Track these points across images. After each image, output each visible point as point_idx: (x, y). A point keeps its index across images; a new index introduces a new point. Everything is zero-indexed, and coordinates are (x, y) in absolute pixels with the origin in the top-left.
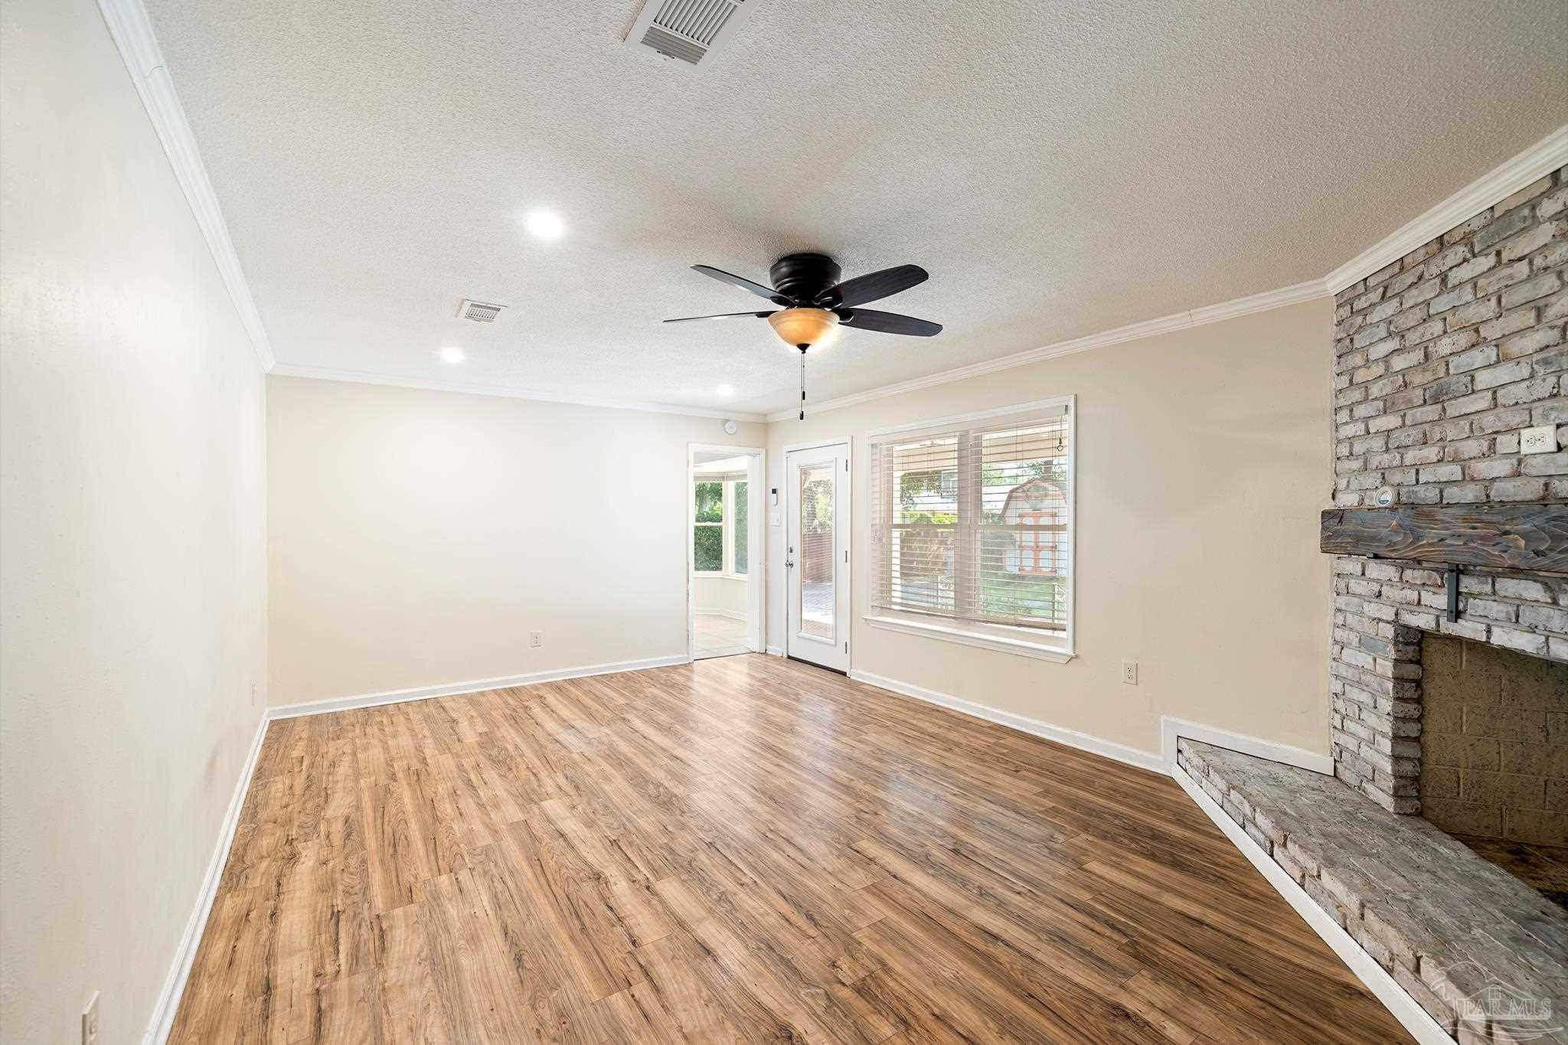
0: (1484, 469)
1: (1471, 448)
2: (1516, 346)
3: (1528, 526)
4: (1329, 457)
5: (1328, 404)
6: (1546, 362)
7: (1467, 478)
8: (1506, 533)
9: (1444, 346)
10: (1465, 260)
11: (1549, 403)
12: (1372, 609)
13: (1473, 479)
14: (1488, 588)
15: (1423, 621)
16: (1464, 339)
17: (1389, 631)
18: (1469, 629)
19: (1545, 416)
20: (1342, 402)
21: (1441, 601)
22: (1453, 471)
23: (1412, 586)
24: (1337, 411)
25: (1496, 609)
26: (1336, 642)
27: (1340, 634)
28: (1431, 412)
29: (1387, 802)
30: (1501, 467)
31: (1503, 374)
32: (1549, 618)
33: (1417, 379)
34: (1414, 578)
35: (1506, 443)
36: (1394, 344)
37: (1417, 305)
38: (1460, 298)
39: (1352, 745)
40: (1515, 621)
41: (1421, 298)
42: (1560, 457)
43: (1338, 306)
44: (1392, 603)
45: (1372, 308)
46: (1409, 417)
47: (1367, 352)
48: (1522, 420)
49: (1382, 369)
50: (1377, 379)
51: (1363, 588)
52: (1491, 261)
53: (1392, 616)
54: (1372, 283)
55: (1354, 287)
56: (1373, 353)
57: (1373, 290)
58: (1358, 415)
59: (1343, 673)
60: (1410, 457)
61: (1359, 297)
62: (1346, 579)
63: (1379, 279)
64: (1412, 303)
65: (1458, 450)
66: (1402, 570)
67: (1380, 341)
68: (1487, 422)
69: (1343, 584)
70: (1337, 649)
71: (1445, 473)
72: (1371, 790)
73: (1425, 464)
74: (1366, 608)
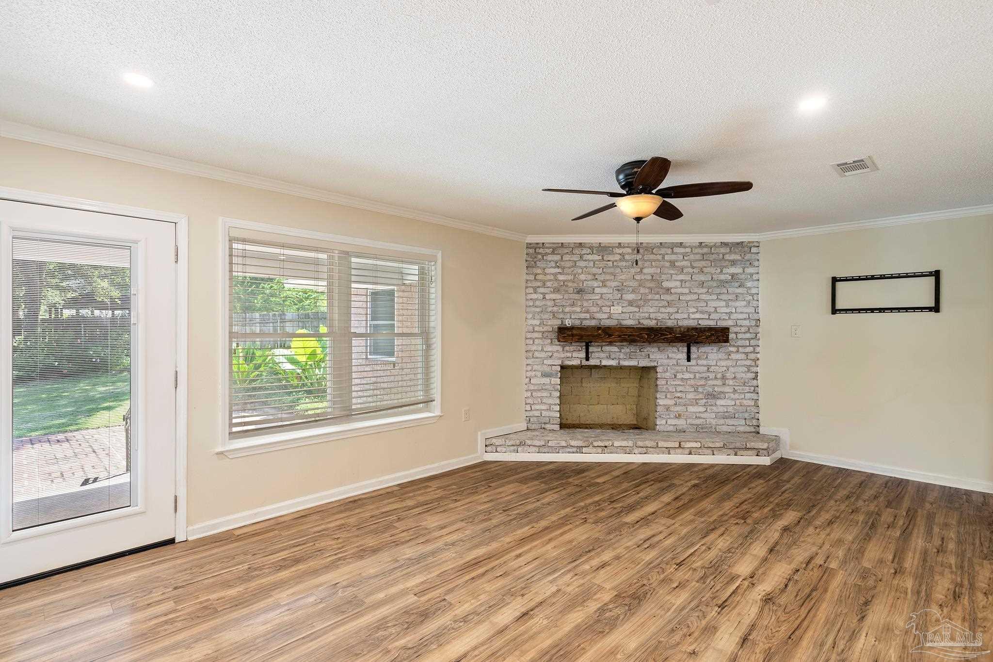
0: (598, 316)
1: (595, 309)
2: (609, 283)
5: (524, 284)
6: (618, 290)
7: (592, 318)
9: (582, 277)
10: (590, 254)
11: (619, 301)
12: (550, 362)
13: (594, 318)
14: (600, 350)
16: (590, 277)
17: (559, 368)
18: (592, 362)
19: (618, 304)
20: (530, 285)
21: (583, 355)
22: (588, 316)
23: (567, 351)
24: (527, 287)
25: (602, 355)
26: (527, 377)
27: (529, 374)
28: (577, 296)
30: (605, 316)
31: (604, 290)
32: (620, 355)
33: (570, 284)
34: (570, 349)
35: (606, 309)
36: (559, 270)
37: (569, 260)
38: (589, 264)
39: (537, 414)
40: (609, 357)
41: (571, 259)
42: (622, 315)
43: (527, 248)
44: (559, 358)
45: (547, 254)
46: (566, 296)
47: (544, 269)
48: (610, 303)
49: (552, 277)
50: (550, 280)
51: (543, 355)
52: (600, 258)
53: (560, 363)
54: (547, 245)
55: (537, 244)
56: (547, 271)
57: (547, 248)
58: (539, 291)
59: (532, 388)
60: (567, 309)
61: (540, 248)
62: (532, 353)
63: (551, 245)
64: (567, 259)
65: (588, 310)
66: (563, 347)
67: (552, 267)
68: (599, 302)
69: (531, 355)
70: (528, 379)
71: (583, 316)
72: (548, 426)
73: (574, 312)
74: (545, 362)
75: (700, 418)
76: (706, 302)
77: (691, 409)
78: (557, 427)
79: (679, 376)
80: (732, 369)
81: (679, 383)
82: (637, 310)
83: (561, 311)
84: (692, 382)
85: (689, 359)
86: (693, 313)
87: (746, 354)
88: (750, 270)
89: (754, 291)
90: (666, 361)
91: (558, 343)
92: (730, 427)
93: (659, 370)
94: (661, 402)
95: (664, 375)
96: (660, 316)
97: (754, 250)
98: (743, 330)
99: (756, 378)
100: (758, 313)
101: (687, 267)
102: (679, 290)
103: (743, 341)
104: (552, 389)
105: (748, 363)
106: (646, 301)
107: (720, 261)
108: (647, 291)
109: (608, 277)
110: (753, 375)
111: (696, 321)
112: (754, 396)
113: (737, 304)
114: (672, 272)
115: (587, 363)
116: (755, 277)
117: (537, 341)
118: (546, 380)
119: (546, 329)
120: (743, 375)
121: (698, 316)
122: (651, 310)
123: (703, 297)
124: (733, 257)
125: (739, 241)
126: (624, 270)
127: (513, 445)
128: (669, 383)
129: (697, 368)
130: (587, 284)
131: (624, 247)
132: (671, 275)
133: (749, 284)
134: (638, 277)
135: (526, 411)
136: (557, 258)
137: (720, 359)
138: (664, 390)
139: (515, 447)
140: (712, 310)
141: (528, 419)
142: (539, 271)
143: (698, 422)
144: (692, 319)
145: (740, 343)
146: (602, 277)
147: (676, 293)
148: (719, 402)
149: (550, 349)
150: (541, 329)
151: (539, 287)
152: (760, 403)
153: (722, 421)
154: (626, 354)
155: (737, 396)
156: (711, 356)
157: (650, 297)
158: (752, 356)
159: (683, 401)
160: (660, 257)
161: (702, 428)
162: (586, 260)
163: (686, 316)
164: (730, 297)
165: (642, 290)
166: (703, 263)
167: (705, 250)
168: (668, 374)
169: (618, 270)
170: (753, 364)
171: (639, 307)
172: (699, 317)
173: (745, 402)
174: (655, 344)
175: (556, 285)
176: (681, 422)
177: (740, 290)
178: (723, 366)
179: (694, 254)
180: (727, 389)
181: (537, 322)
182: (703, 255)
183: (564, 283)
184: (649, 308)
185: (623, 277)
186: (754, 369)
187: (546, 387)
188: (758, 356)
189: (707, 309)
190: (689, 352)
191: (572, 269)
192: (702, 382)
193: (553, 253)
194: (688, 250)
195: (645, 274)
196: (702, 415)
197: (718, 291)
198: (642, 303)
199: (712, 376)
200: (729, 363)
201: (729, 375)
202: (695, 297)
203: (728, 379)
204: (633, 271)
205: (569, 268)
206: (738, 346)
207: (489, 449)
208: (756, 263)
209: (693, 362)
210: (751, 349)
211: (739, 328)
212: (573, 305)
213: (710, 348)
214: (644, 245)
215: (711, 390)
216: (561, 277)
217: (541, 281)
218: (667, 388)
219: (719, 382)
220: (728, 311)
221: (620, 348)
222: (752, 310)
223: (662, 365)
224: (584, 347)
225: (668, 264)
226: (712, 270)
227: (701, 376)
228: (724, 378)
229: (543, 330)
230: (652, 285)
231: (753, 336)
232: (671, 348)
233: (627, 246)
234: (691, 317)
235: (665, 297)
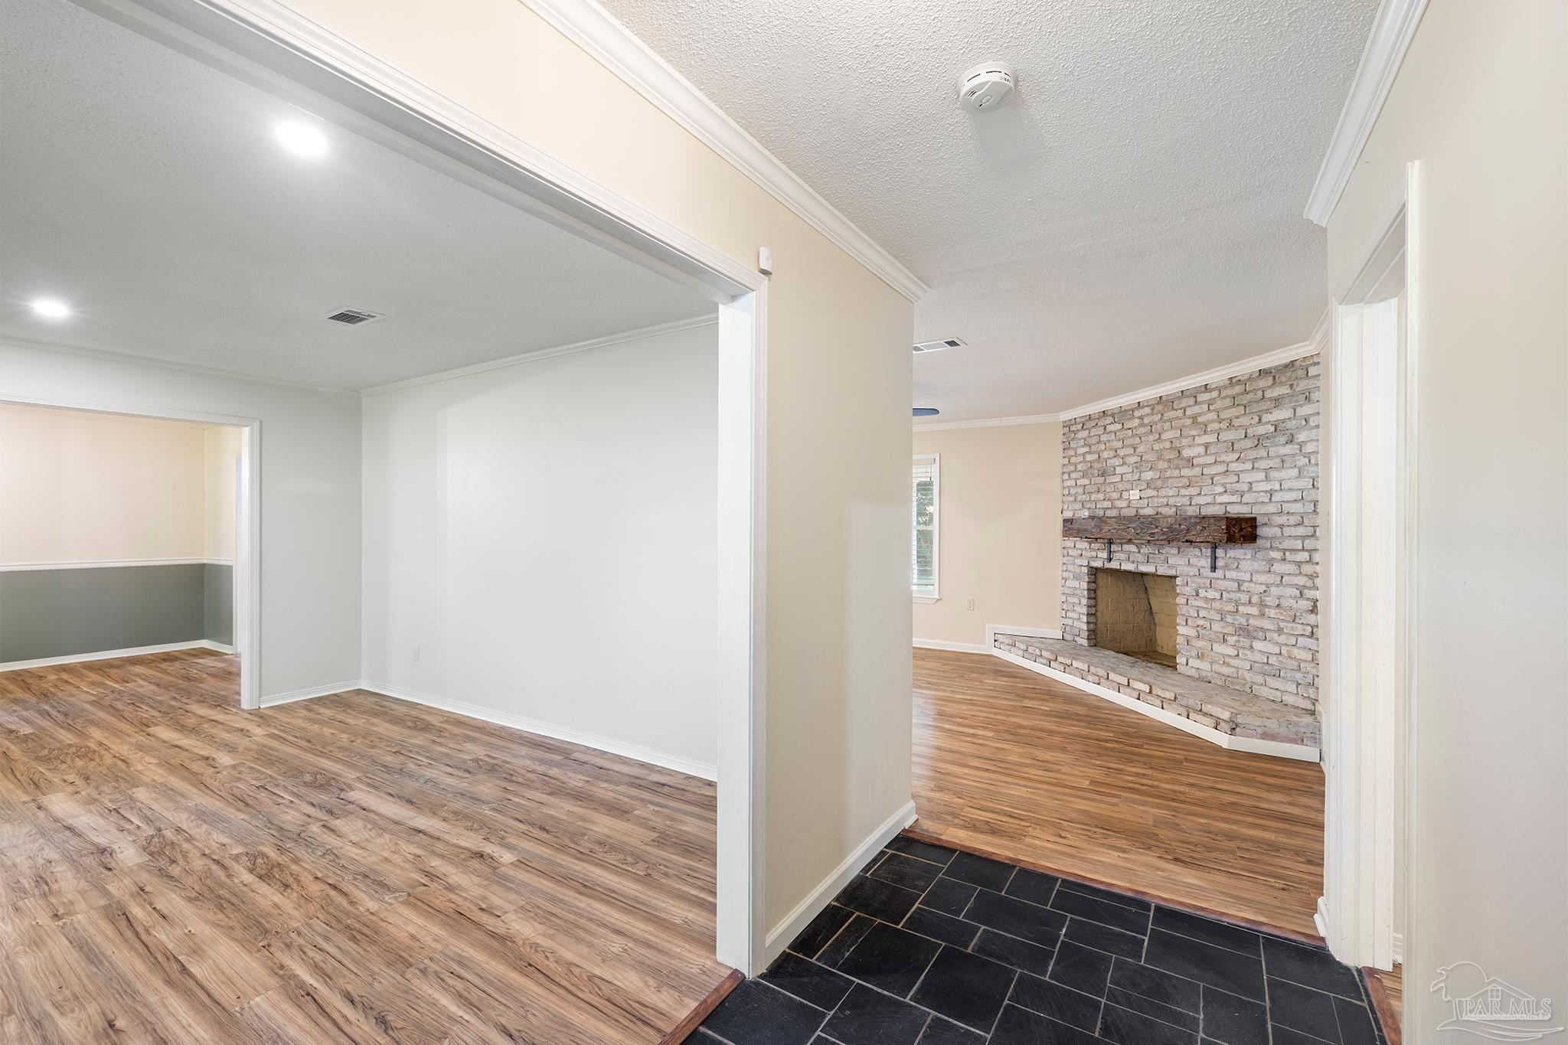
0: (1118, 504)
1: (1115, 495)
2: (1128, 460)
3: (1134, 525)
4: (1060, 495)
5: (1060, 471)
6: (1137, 468)
7: (1113, 507)
8: (1129, 527)
9: (1105, 455)
10: (1112, 423)
11: (1138, 482)
12: (1079, 562)
13: (1115, 507)
14: (1120, 548)
15: (1098, 564)
16: (1112, 453)
17: (1085, 570)
18: (1114, 565)
19: (1137, 486)
20: (1065, 470)
21: (1105, 555)
22: (1108, 504)
23: (1094, 550)
24: (1063, 473)
25: (1123, 556)
26: (1063, 578)
27: (1065, 574)
28: (1100, 480)
29: (1085, 642)
30: (1124, 504)
31: (1125, 469)
33: (1096, 465)
34: (1094, 546)
35: (1125, 495)
36: (1087, 449)
37: (1095, 435)
38: (1110, 437)
39: (1070, 622)
40: (1129, 560)
41: (1097, 433)
42: (1141, 501)
43: (1062, 427)
44: (1087, 558)
45: (1078, 431)
46: (1092, 480)
47: (1076, 450)
48: (1130, 486)
49: (1081, 458)
50: (1080, 462)
51: (1074, 553)
52: (1120, 426)
53: (1088, 564)
54: (1077, 420)
55: (1070, 420)
56: (1078, 451)
57: (1079, 423)
58: (1071, 477)
59: (1067, 591)
60: (1093, 497)
61: (1072, 424)
62: (1067, 550)
63: (1081, 419)
64: (1093, 434)
65: (1110, 496)
66: (1090, 544)
67: (1081, 446)
68: (1121, 485)
69: (1066, 553)
70: (1064, 581)
72: (1078, 640)
73: (1099, 500)
74: (1076, 562)
75: (1229, 665)
76: (1238, 474)
77: (1217, 648)
79: (1202, 593)
80: (1274, 590)
81: (1204, 604)
82: (1154, 493)
83: (1088, 499)
84: (1217, 605)
85: (1214, 568)
86: (1220, 494)
87: (1299, 564)
88: (1302, 411)
89: (1309, 448)
90: (1186, 569)
92: (1271, 690)
93: (1178, 581)
94: (1181, 630)
95: (1184, 591)
96: (1180, 501)
97: (1312, 371)
98: (1293, 520)
99: (1314, 610)
100: (1318, 488)
101: (1213, 421)
102: (1202, 460)
103: (1293, 541)
104: (1081, 596)
105: (1301, 581)
106: (1165, 480)
107: (1258, 402)
108: (1166, 465)
109: (1128, 451)
110: (1309, 605)
111: (1223, 507)
113: (1284, 474)
114: (1194, 433)
115: (1110, 566)
116: (1313, 422)
118: (1077, 585)
120: (1292, 602)
121: (1225, 498)
122: (1171, 493)
123: (1234, 467)
124: (1278, 391)
125: (1287, 361)
126: (1143, 439)
128: (1190, 603)
129: (1223, 584)
130: (1110, 463)
131: (1143, 407)
132: (1194, 437)
133: (1303, 436)
135: (1062, 617)
136: (1086, 434)
137: (1258, 572)
138: (1184, 612)
140: (1245, 487)
141: (1063, 627)
142: (1072, 453)
143: (1226, 670)
144: (1220, 504)
145: (1286, 544)
146: (1123, 452)
147: (1199, 465)
148: (1258, 645)
149: (1080, 546)
151: (1072, 471)
153: (1261, 679)
154: (1146, 556)
155: (1282, 639)
156: (1244, 565)
157: (1168, 474)
158: (1308, 569)
159: (1208, 633)
160: (1180, 413)
161: (1232, 683)
162: (1108, 432)
163: (1209, 499)
164: (1271, 463)
165: (1162, 465)
166: (1234, 412)
167: (1238, 389)
168: (1188, 589)
169: (1138, 440)
170: (1309, 584)
171: (1157, 489)
172: (1227, 501)
173: (1296, 652)
174: (1176, 543)
175: (1084, 467)
176: (1205, 667)
177: (1288, 449)
178: (1260, 584)
179: (1222, 399)
180: (1269, 625)
182: (1234, 398)
183: (1090, 463)
184: (1168, 489)
185: (1142, 448)
186: (1310, 593)
187: (1077, 593)
188: (1318, 568)
189: (1237, 486)
190: (1214, 558)
191: (1097, 445)
192: (1232, 607)
193: (1082, 428)
194: (1215, 394)
195: (1163, 441)
196: (1232, 662)
197: (1253, 454)
198: (1159, 483)
199: (1244, 598)
200: (1271, 579)
201: (1270, 601)
202: (1221, 468)
203: (1266, 606)
204: (1151, 438)
205: (1095, 444)
206: (1284, 551)
208: (1314, 397)
209: (1219, 573)
210: (1305, 556)
211: (1285, 518)
212: (1098, 491)
213: (1244, 551)
214: (1163, 399)
215: (1243, 621)
216: (1088, 457)
217: (1073, 463)
218: (1188, 611)
219: (1254, 611)
220: (1268, 488)
221: (1140, 547)
222: (1306, 483)
223: (1181, 575)
224: (1108, 545)
225: (1189, 422)
226: (1245, 421)
227: (1229, 596)
228: (1262, 605)
230: (1171, 455)
231: (1309, 531)
232: (1192, 549)
233: (1145, 404)
234: (1217, 502)
235: (1186, 472)
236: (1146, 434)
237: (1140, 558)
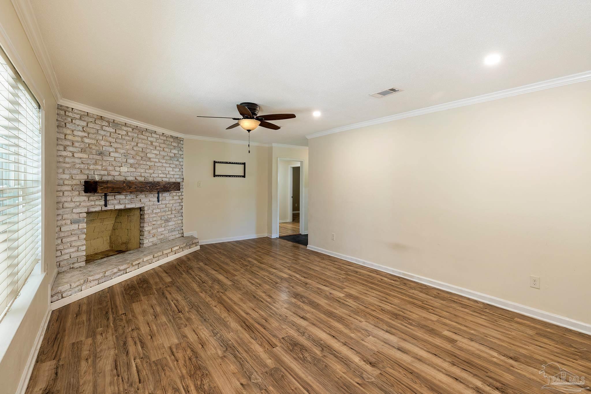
0: (113, 173)
1: (110, 168)
2: (119, 150)
6: (125, 156)
7: (109, 175)
9: (103, 143)
10: (107, 126)
11: (125, 163)
12: (78, 210)
13: (110, 175)
14: (113, 198)
16: (107, 144)
17: (85, 215)
18: (109, 207)
19: (125, 165)
20: (60, 143)
21: (103, 203)
22: (106, 173)
23: (91, 201)
24: (57, 145)
25: (115, 202)
28: (98, 157)
30: (117, 173)
31: (116, 155)
32: (125, 201)
33: (94, 147)
34: (94, 199)
35: (118, 169)
36: (86, 135)
37: (93, 128)
38: (107, 134)
39: (67, 257)
40: (120, 203)
41: (95, 127)
42: (128, 173)
43: (58, 108)
44: (85, 207)
45: (76, 119)
46: (91, 156)
47: (73, 131)
48: (120, 165)
49: (80, 139)
50: (78, 142)
51: (72, 205)
52: (114, 131)
53: (86, 211)
54: (76, 111)
55: (68, 107)
56: (76, 133)
57: (75, 113)
58: (68, 150)
59: (62, 235)
60: (92, 167)
61: (69, 112)
62: (62, 204)
63: (79, 112)
64: (91, 127)
65: (106, 168)
66: (89, 197)
67: (79, 131)
68: (114, 163)
69: (61, 206)
70: (59, 228)
71: (103, 173)
72: (76, 265)
73: (97, 170)
74: (74, 211)
75: (162, 235)
76: (165, 167)
77: (159, 230)
78: (84, 264)
79: (154, 211)
80: (174, 205)
81: (155, 215)
82: (134, 170)
83: (86, 168)
84: (160, 214)
85: (158, 201)
86: (160, 174)
87: (179, 196)
88: (180, 153)
89: (182, 164)
90: (148, 203)
91: (84, 194)
92: (173, 236)
93: (146, 209)
94: (146, 229)
95: (148, 212)
96: (146, 175)
97: (182, 142)
99: (182, 209)
100: (183, 175)
101: (158, 146)
102: (155, 160)
104: (79, 233)
106: (140, 165)
107: (170, 145)
108: (140, 158)
109: (119, 146)
110: (181, 207)
111: (161, 179)
112: (181, 218)
113: (176, 170)
114: (151, 148)
115: (106, 208)
116: (182, 156)
117: (66, 193)
118: (75, 226)
119: (74, 182)
120: (178, 208)
122: (142, 171)
123: (164, 165)
124: (175, 144)
125: (177, 136)
126: (128, 143)
127: (78, 286)
128: (150, 217)
129: (161, 206)
130: (105, 149)
131: (128, 127)
132: (151, 150)
133: (180, 160)
134: (135, 148)
135: (56, 257)
136: (84, 124)
137: (170, 200)
138: (148, 221)
139: (80, 287)
140: (167, 172)
141: (58, 264)
142: (68, 132)
143: (162, 237)
144: (160, 177)
146: (115, 145)
147: (153, 161)
148: (170, 224)
149: (77, 200)
150: (70, 182)
151: (68, 146)
152: (184, 221)
153: (170, 234)
154: (128, 200)
155: (176, 219)
156: (167, 198)
157: (141, 162)
158: (181, 197)
159: (156, 226)
160: (146, 138)
161: (163, 240)
162: (104, 131)
163: (157, 175)
164: (174, 166)
165: (138, 158)
166: (164, 145)
167: (165, 138)
169: (124, 142)
170: (181, 201)
171: (135, 168)
172: (162, 176)
173: (178, 222)
174: (144, 193)
175: (82, 146)
176: (155, 239)
177: (177, 163)
178: (171, 204)
179: (160, 139)
180: (173, 216)
181: (67, 177)
183: (89, 145)
184: (141, 169)
185: (127, 147)
186: (181, 204)
187: (75, 232)
188: (183, 197)
189: (165, 172)
190: (158, 198)
191: (95, 135)
192: (164, 214)
193: (80, 119)
194: (158, 136)
195: (139, 147)
196: (163, 233)
197: (169, 162)
198: (137, 166)
199: (167, 209)
200: (173, 202)
201: (173, 208)
202: (161, 164)
203: (173, 210)
204: (133, 144)
205: (93, 134)
207: (55, 298)
208: (182, 149)
209: (160, 202)
212: (96, 164)
213: (166, 194)
214: (138, 128)
215: (167, 217)
216: (87, 140)
217: (70, 140)
219: (170, 213)
221: (126, 195)
222: (181, 173)
223: (147, 206)
224: (104, 197)
225: (149, 143)
226: (167, 150)
227: (163, 210)
228: (171, 210)
229: (73, 183)
230: (142, 155)
231: (181, 187)
232: (151, 195)
233: (129, 126)
234: (159, 177)
235: (148, 163)
236: (129, 141)
237: (127, 202)
